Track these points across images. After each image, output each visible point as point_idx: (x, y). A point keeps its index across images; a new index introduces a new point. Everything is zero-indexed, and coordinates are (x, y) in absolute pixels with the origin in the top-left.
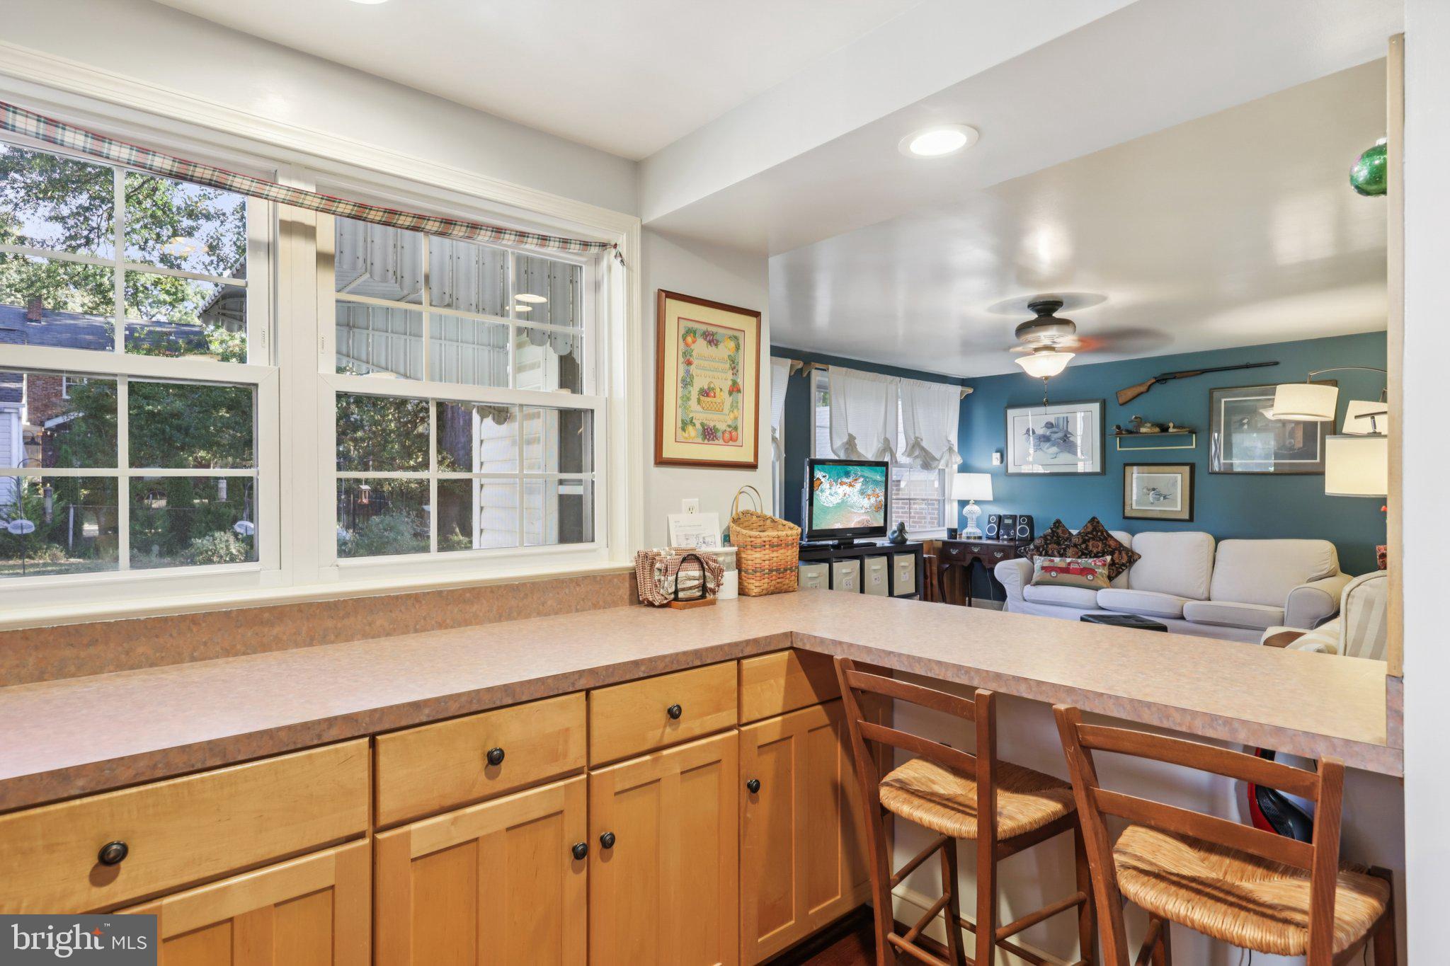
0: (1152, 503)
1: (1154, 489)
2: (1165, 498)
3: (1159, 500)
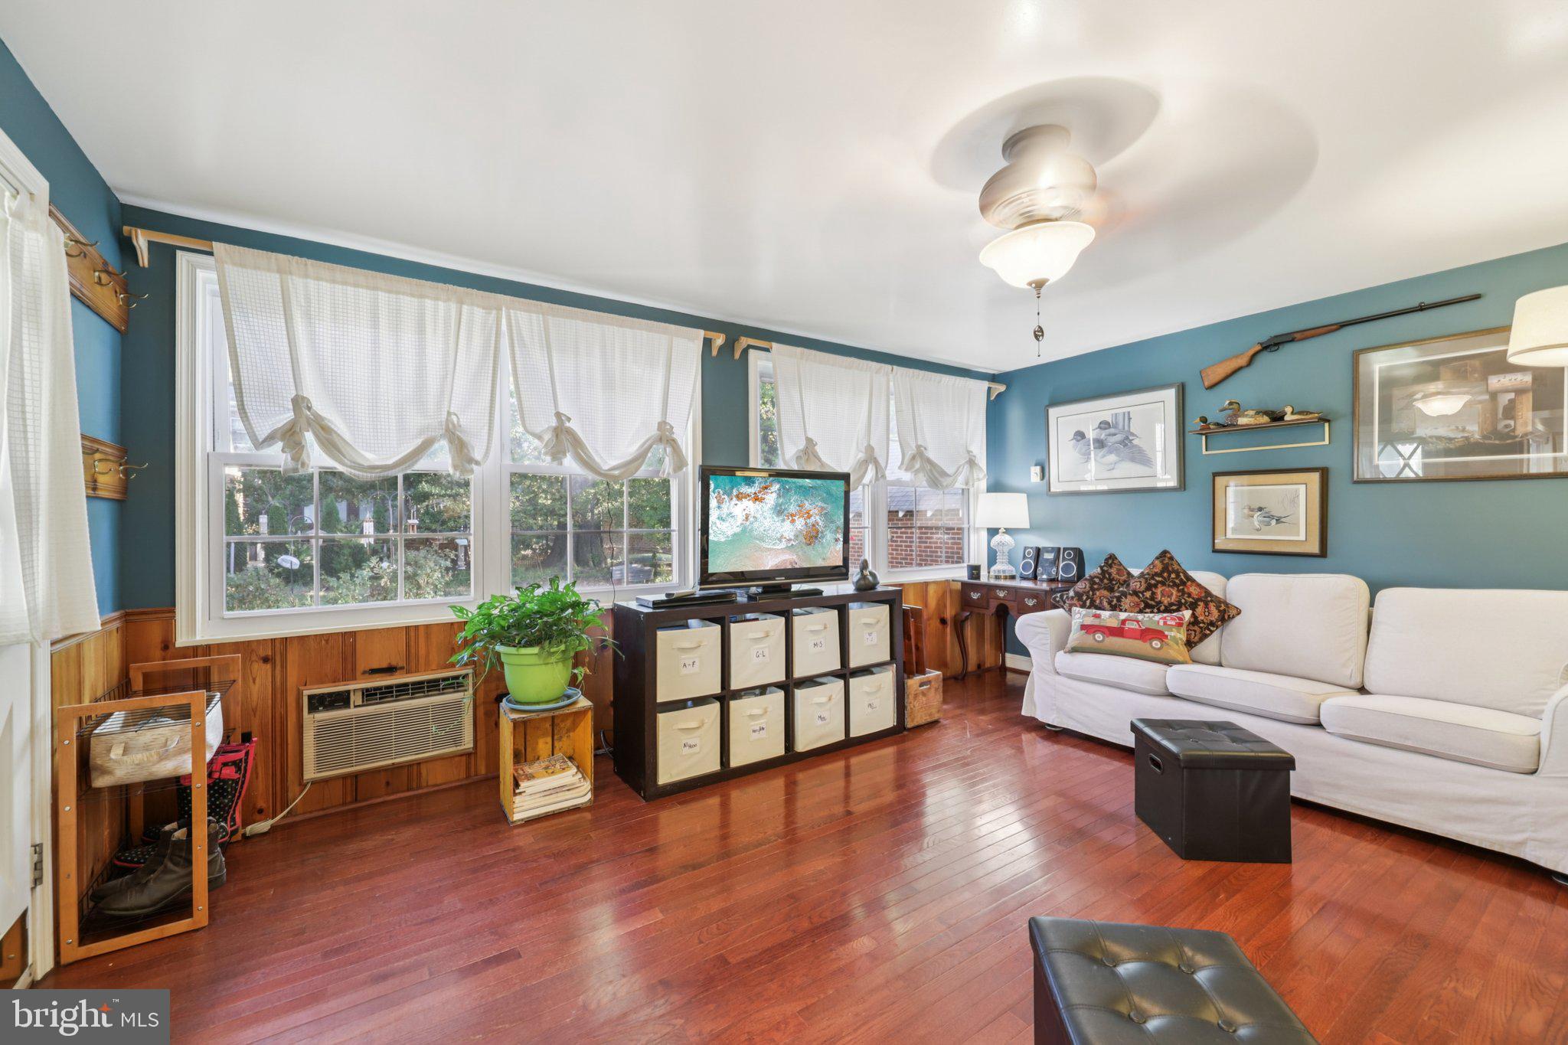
0: (1258, 530)
1: (1260, 509)
2: (1278, 521)
3: (1269, 524)
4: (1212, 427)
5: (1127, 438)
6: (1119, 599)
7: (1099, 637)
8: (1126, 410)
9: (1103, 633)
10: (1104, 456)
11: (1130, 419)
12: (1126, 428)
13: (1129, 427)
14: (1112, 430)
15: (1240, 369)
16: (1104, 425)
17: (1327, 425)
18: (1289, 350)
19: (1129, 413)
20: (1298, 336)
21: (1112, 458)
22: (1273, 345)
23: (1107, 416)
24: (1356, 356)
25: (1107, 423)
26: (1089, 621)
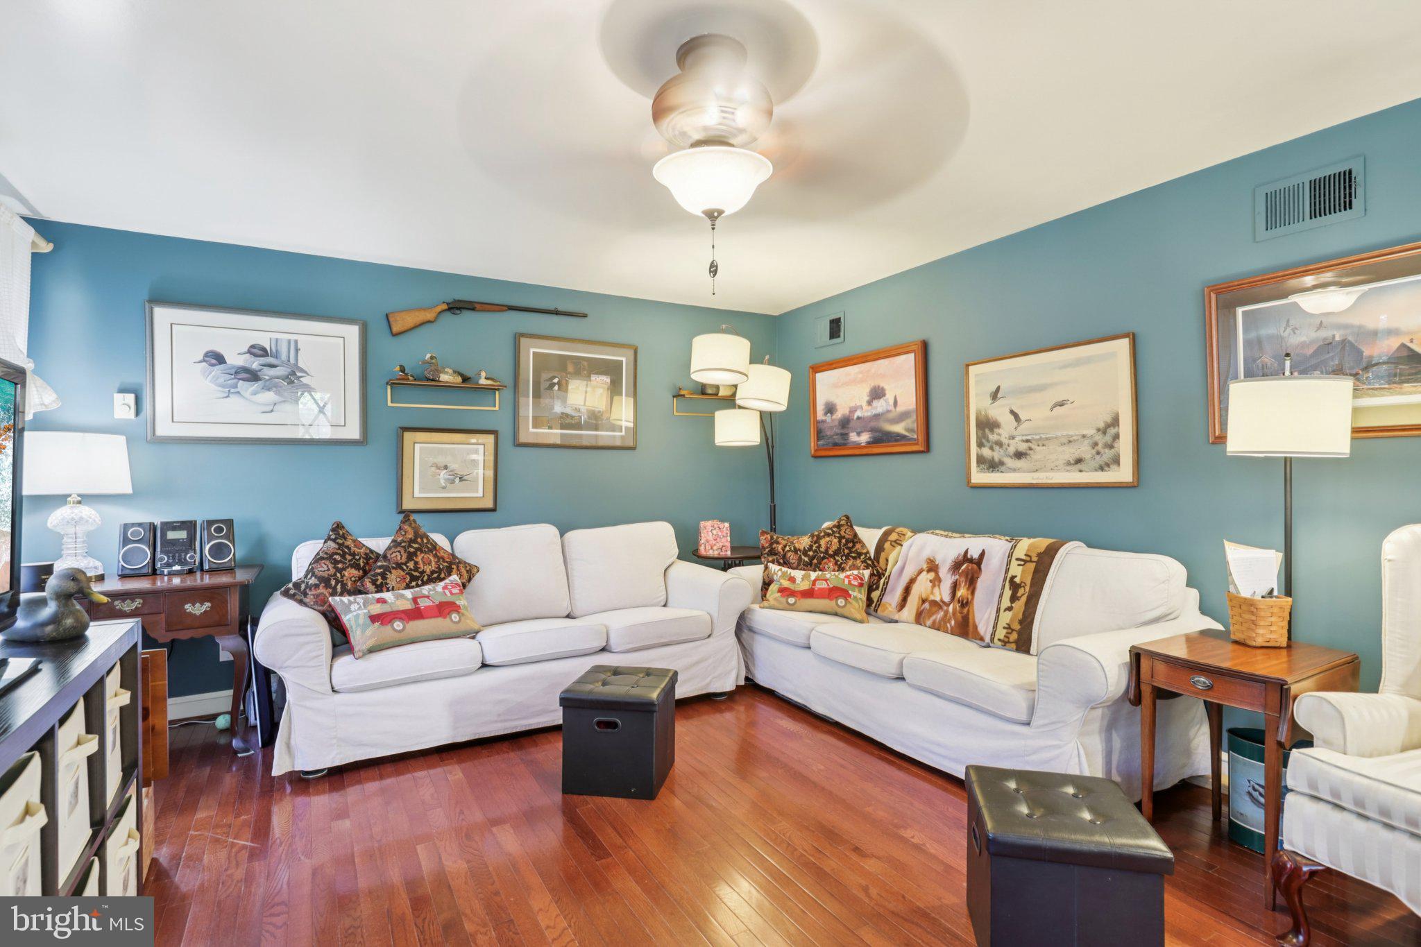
4: (410, 378)
5: (293, 373)
6: (384, 577)
7: (398, 625)
8: (293, 337)
9: (401, 619)
10: (255, 393)
11: (297, 350)
12: (292, 361)
13: (297, 359)
14: (270, 360)
15: (429, 322)
16: (257, 351)
17: (497, 393)
18: (467, 316)
19: (296, 342)
20: (478, 306)
21: (270, 396)
22: (456, 307)
23: (264, 340)
24: (517, 338)
25: (264, 350)
26: (377, 609)
